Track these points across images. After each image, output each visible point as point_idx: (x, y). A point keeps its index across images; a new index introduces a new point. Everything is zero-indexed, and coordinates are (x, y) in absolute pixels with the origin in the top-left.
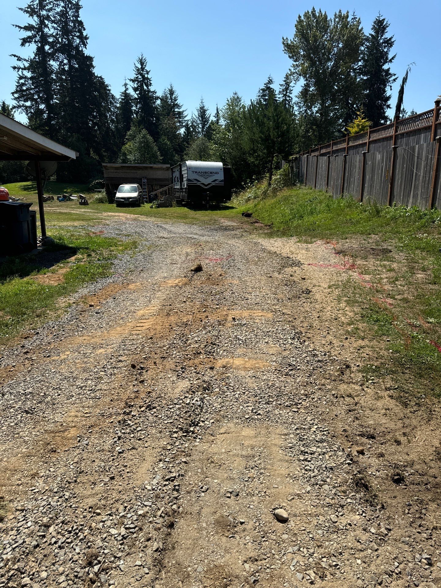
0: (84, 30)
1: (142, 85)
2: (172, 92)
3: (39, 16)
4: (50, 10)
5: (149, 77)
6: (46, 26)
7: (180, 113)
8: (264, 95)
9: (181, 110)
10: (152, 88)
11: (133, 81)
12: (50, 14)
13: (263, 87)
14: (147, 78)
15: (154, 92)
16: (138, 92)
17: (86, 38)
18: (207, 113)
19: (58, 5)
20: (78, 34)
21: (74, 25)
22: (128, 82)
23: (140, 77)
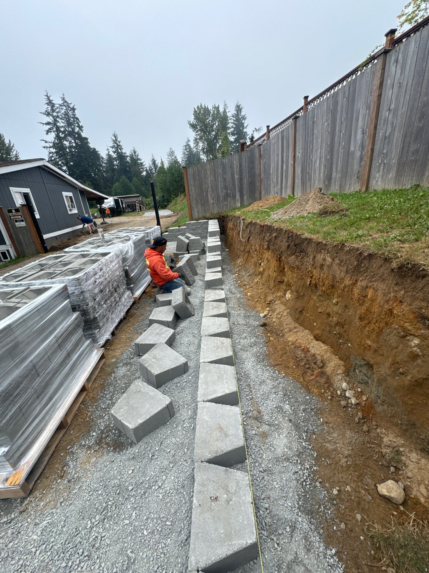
0: (80, 122)
1: (117, 150)
2: (135, 152)
3: (53, 117)
4: (58, 112)
5: (121, 144)
6: (58, 122)
7: (141, 163)
8: (186, 149)
9: (142, 162)
10: (124, 151)
11: (112, 147)
12: (58, 115)
13: (185, 144)
14: (120, 145)
15: (125, 153)
16: (116, 154)
17: (82, 127)
18: (157, 162)
19: (62, 109)
20: (77, 125)
21: (74, 120)
22: (109, 148)
23: (116, 145)
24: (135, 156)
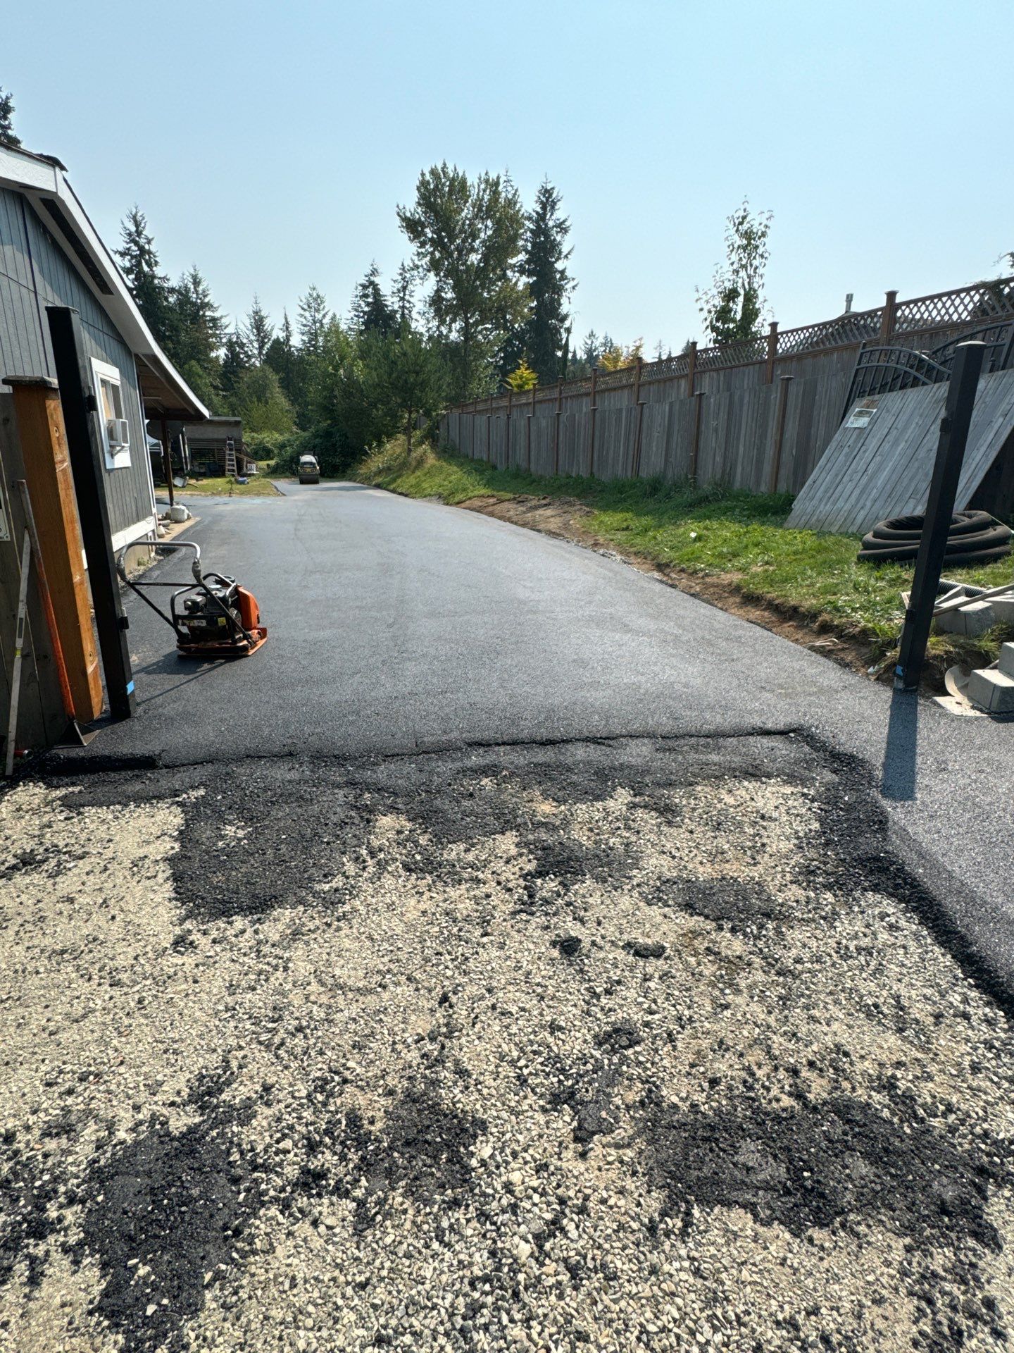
1: (139, 264)
2: (196, 282)
5: (153, 248)
7: (214, 320)
9: (217, 315)
10: (159, 271)
11: (123, 255)
15: (165, 279)
16: (132, 276)
23: (134, 248)
24: (196, 291)
